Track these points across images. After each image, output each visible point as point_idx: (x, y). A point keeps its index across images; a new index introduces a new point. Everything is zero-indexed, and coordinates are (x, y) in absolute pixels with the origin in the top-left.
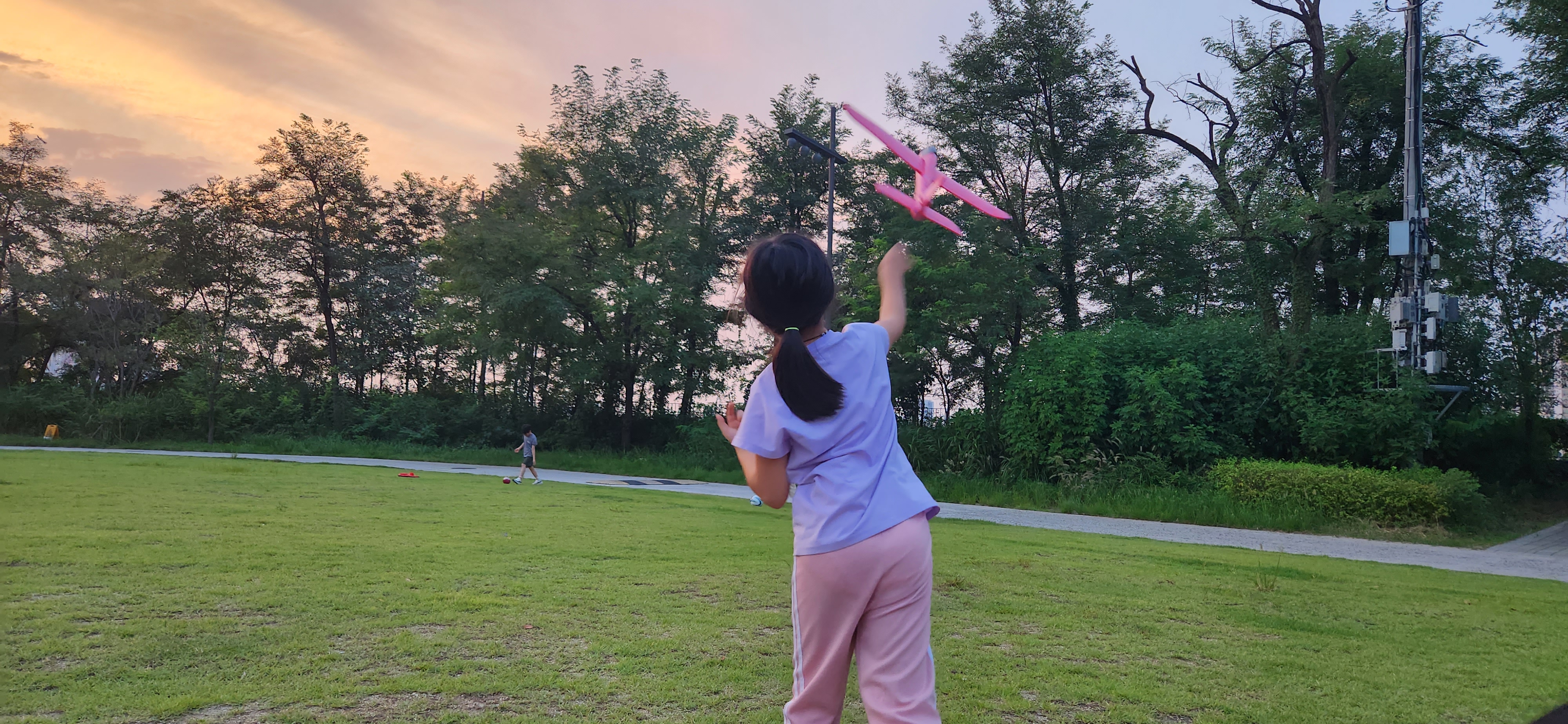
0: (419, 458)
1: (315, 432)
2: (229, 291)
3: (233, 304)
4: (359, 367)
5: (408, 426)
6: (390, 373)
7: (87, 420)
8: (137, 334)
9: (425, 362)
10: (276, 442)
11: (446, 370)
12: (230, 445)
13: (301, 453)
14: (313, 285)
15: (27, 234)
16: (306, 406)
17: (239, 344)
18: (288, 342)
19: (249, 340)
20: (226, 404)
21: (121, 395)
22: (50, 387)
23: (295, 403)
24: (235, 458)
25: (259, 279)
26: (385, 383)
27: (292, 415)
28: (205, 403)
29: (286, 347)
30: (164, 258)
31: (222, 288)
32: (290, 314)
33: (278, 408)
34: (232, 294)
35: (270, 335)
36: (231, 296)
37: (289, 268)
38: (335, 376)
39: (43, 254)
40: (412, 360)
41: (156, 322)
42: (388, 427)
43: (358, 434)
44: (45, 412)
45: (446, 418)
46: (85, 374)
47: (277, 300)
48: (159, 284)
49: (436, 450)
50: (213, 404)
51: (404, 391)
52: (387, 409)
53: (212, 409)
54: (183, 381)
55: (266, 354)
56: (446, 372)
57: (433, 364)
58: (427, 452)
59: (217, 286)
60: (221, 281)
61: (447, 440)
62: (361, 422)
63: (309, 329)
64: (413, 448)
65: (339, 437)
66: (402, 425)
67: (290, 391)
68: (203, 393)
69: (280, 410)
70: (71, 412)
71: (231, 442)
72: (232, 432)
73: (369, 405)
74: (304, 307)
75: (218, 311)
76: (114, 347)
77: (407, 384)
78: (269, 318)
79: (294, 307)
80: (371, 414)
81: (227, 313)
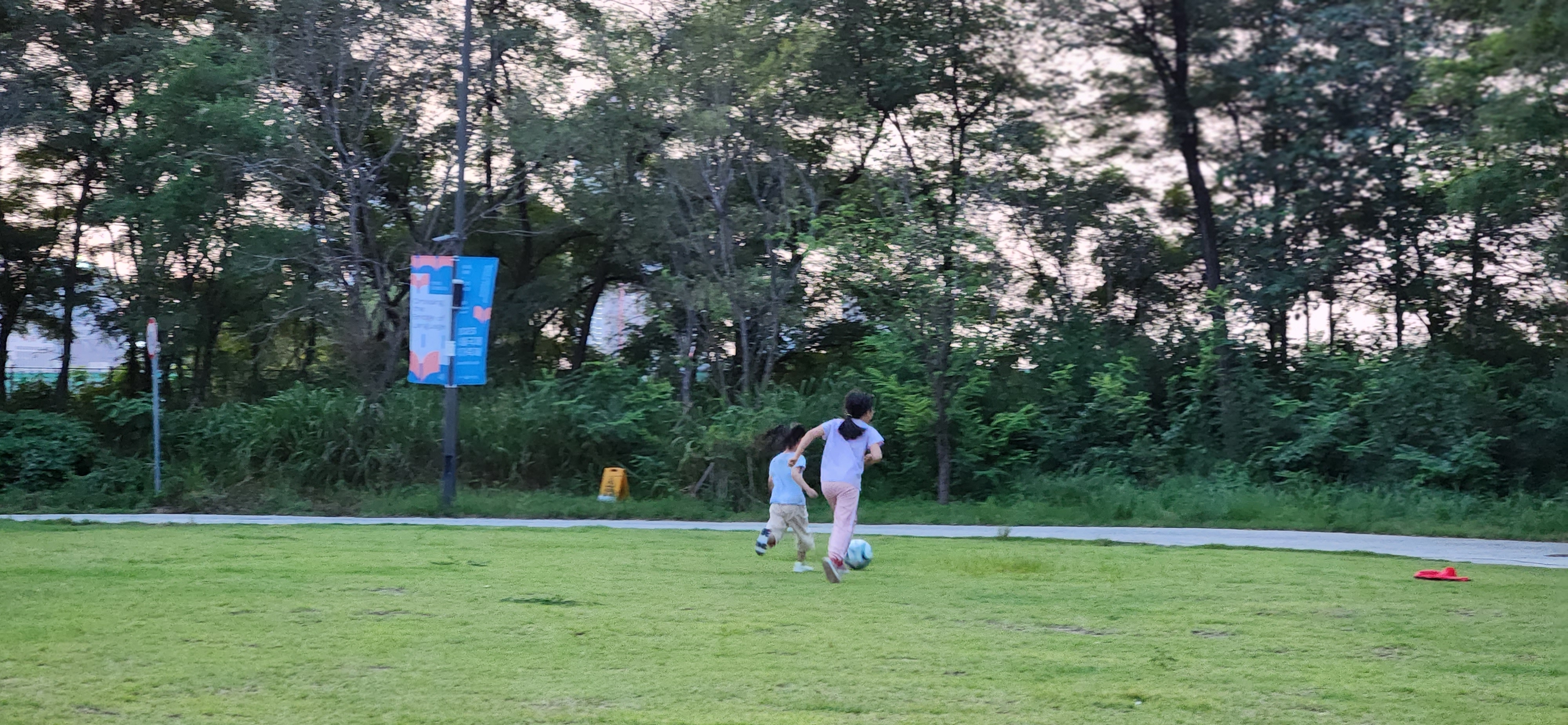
0: (1454, 529)
1: (1182, 466)
2: (957, 114)
3: (969, 145)
4: (1275, 288)
5: (1416, 442)
6: (1354, 299)
7: (681, 455)
8: (767, 236)
9: (1440, 262)
10: (1094, 496)
11: (1500, 280)
12: (989, 505)
13: (1153, 520)
14: (1150, 79)
15: (535, 25)
16: (1156, 401)
17: (987, 245)
18: (1097, 232)
19: (1012, 233)
20: (972, 401)
21: (746, 393)
22: (603, 378)
23: (1129, 391)
24: (1005, 538)
25: (1023, 76)
26: (1341, 326)
27: (1124, 423)
28: (925, 401)
29: (1095, 245)
30: (811, 46)
31: (940, 107)
32: (1101, 158)
33: (1091, 405)
34: (964, 120)
35: (1057, 217)
36: (962, 125)
37: (1091, 41)
38: (1219, 313)
39: (569, 65)
40: (1411, 258)
41: (806, 202)
42: (1362, 445)
43: (1289, 466)
44: (598, 439)
45: (1515, 417)
46: (668, 344)
47: (1069, 125)
48: (804, 111)
49: (1498, 505)
50: (946, 403)
51: (1394, 344)
52: (1357, 398)
53: (943, 416)
54: (872, 349)
55: (1050, 267)
56: (1503, 288)
57: (1465, 267)
58: (1472, 512)
59: (928, 102)
60: (934, 89)
61: (1523, 476)
62: (1294, 436)
63: (1145, 193)
64: (1434, 500)
65: (1243, 476)
66: (1402, 438)
67: (1115, 359)
68: (920, 375)
69: (1096, 413)
70: (649, 437)
71: (991, 499)
72: (991, 472)
73: (1310, 389)
74: (1131, 138)
75: (934, 165)
76: (723, 274)
77: (1400, 326)
78: (1051, 175)
79: (1111, 141)
80: (1315, 412)
81: (955, 167)
